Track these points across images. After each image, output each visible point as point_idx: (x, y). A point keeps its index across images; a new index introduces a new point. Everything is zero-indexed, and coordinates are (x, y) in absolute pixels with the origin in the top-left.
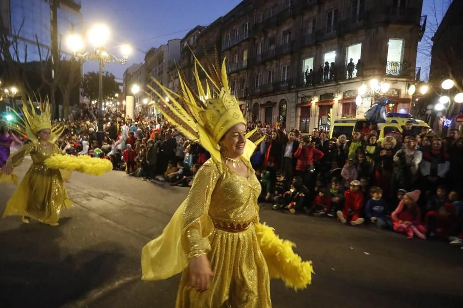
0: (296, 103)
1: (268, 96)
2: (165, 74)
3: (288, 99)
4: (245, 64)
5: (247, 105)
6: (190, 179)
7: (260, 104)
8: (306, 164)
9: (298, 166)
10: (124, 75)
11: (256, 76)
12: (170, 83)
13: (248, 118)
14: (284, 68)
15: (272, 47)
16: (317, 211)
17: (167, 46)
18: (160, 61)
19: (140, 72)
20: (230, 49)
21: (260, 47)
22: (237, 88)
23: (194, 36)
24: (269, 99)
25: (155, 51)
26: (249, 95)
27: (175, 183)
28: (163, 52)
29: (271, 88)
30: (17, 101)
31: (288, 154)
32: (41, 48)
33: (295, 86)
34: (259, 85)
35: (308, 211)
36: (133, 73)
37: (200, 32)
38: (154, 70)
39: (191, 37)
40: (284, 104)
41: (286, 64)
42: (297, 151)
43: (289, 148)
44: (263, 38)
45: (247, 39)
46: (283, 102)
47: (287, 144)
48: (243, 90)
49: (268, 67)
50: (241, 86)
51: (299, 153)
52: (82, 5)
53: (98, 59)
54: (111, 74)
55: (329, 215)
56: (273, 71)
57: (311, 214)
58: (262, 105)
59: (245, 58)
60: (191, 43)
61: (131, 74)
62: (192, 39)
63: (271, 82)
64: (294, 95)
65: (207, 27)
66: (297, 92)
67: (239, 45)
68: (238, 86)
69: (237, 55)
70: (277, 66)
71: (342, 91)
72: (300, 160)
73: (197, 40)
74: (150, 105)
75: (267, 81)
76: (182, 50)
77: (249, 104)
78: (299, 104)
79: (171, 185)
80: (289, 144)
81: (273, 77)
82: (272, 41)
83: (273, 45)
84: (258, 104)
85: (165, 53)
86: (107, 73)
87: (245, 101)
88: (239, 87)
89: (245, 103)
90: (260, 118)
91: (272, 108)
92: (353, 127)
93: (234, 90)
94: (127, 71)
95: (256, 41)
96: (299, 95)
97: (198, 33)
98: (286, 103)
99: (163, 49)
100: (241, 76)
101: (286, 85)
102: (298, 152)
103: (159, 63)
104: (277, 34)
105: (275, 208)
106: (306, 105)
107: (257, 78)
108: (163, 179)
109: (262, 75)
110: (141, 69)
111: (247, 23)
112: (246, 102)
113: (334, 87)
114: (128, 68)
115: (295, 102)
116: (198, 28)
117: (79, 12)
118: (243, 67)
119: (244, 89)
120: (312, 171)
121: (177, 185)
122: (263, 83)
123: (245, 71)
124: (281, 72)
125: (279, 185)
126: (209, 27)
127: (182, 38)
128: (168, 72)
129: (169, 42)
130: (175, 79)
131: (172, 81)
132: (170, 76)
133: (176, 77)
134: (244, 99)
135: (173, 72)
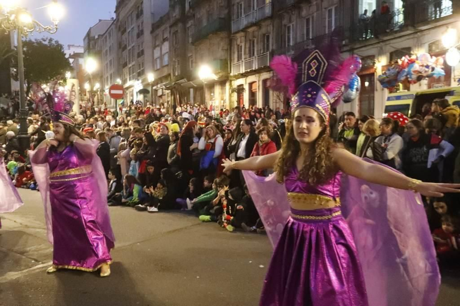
2: (147, 36)
4: (268, 11)
10: (84, 39)
11: (287, 29)
12: (156, 49)
13: (278, 101)
14: (330, 11)
18: (139, 12)
19: (110, 33)
22: (258, 51)
33: (347, 41)
36: (99, 36)
41: (332, 5)
48: (267, 54)
49: (304, 13)
50: (264, 48)
53: (13, 28)
54: (57, 42)
56: (313, 17)
61: (96, 37)
68: (259, 48)
70: (318, 10)
71: (426, 43)
75: (303, 35)
81: (313, 27)
86: (51, 40)
88: (261, 50)
92: (408, 105)
93: (253, 55)
94: (88, 35)
103: (138, 17)
106: (368, 72)
107: (289, 33)
109: (295, 26)
110: (111, 29)
113: (412, 36)
114: (90, 28)
118: (267, 15)
119: (269, 53)
123: (269, 22)
124: (325, 18)
128: (152, 32)
130: (162, 43)
131: (158, 46)
132: (155, 37)
133: (165, 40)
134: (269, 69)
135: (159, 31)
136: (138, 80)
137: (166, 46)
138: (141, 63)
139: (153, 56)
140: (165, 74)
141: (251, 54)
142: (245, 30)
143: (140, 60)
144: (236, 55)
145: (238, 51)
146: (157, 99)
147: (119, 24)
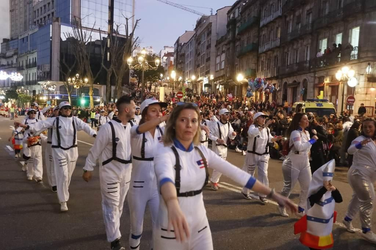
1: (294, 76)
3: (308, 79)
4: (278, 42)
11: (287, 55)
12: (218, 57)
14: (307, 48)
15: (299, 26)
17: (216, 16)
18: (209, 32)
19: (191, 43)
20: (266, 26)
21: (291, 26)
23: (239, 8)
24: (295, 78)
28: (212, 22)
29: (295, 68)
36: (184, 43)
37: (244, 4)
38: (203, 43)
41: (309, 44)
45: (281, 17)
46: (305, 81)
49: (295, 47)
50: (275, 65)
58: (290, 85)
59: (278, 35)
60: (236, 15)
61: (183, 44)
62: (237, 10)
63: (298, 62)
64: (312, 75)
66: (315, 72)
67: (274, 22)
68: (273, 65)
69: (273, 32)
70: (301, 46)
74: (199, 81)
75: (294, 60)
77: (280, 84)
78: (316, 84)
81: (299, 56)
82: (299, 20)
83: (300, 24)
84: (287, 84)
85: (213, 25)
91: (297, 87)
94: (178, 41)
95: (287, 19)
96: (316, 75)
99: (212, 19)
100: (275, 54)
104: (302, 12)
106: (320, 86)
109: (290, 53)
112: (278, 81)
114: (179, 37)
115: (313, 82)
118: (277, 45)
122: (292, 62)
123: (278, 49)
124: (305, 51)
128: (216, 46)
129: (218, 11)
130: (222, 54)
131: (219, 55)
132: (218, 49)
133: (223, 52)
134: (276, 78)
135: (220, 46)
136: (206, 77)
137: (223, 56)
138: (208, 66)
139: (216, 62)
140: (222, 74)
141: (268, 68)
142: (265, 53)
143: (208, 64)
144: (260, 68)
145: (262, 65)
146: (216, 90)
147: (197, 37)
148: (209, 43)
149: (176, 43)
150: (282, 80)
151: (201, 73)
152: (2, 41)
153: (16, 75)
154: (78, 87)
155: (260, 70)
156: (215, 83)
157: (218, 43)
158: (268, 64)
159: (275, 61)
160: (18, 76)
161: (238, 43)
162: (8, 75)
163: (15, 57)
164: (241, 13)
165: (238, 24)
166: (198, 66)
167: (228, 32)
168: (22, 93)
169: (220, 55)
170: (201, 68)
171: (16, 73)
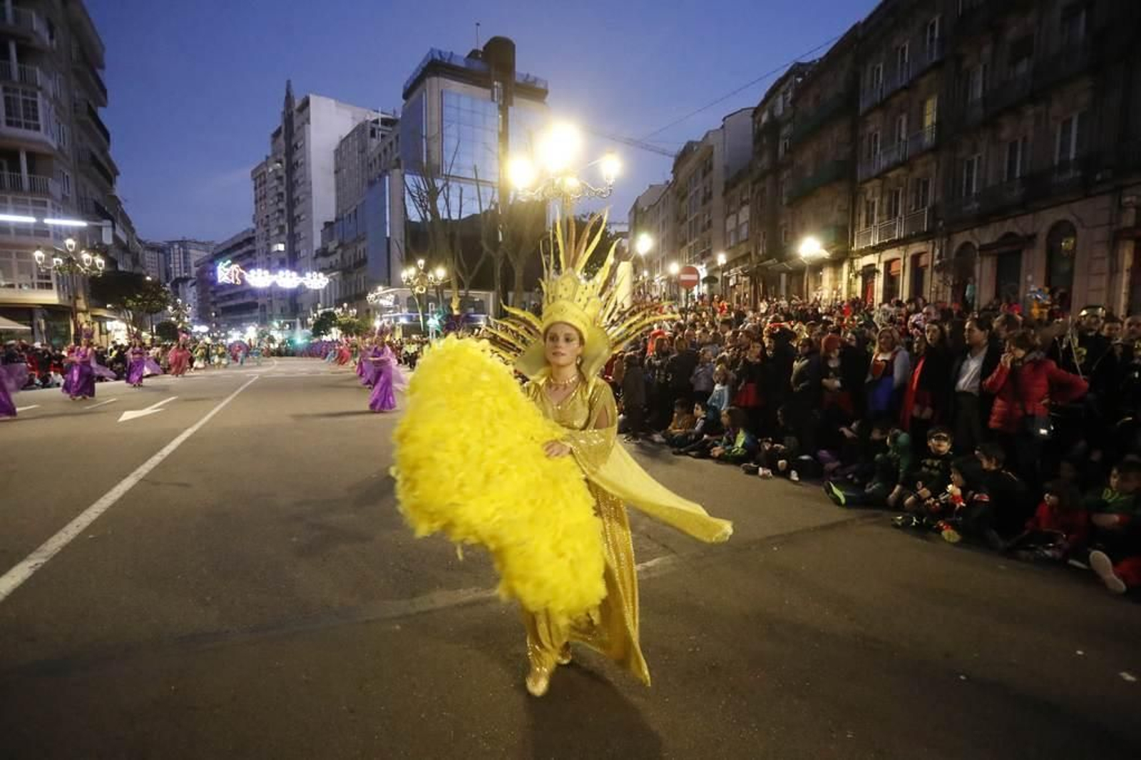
0: (1115, 227)
1: (1005, 219)
2: (717, 200)
3: (1079, 220)
4: (928, 139)
5: (937, 252)
6: (717, 442)
7: (977, 246)
8: (1020, 413)
9: (994, 418)
10: (630, 213)
11: (965, 166)
12: (730, 217)
13: (941, 289)
14: (1067, 122)
15: (1023, 68)
16: (1032, 546)
17: (722, 131)
18: (707, 168)
19: (664, 204)
20: (882, 105)
21: (979, 78)
22: (904, 208)
23: (785, 93)
24: (1009, 226)
25: (695, 148)
26: (941, 223)
27: (682, 450)
28: (711, 147)
29: (1017, 193)
30: (445, 291)
31: (966, 383)
32: (481, 188)
34: (974, 190)
35: (1001, 544)
36: (649, 207)
37: (799, 80)
38: (692, 193)
39: (777, 97)
40: (1067, 236)
41: (1075, 109)
42: (994, 375)
43: (973, 366)
44: (987, 51)
45: (938, 65)
46: (1060, 230)
47: (969, 356)
48: (924, 211)
49: (1006, 134)
50: (917, 203)
51: (1001, 382)
52: (550, 89)
55: (1072, 562)
56: (1025, 139)
57: (1010, 553)
58: (985, 249)
59: (930, 119)
60: (779, 111)
61: (646, 208)
62: (780, 99)
63: (1018, 174)
64: (1105, 201)
65: (820, 59)
66: (1118, 191)
67: (910, 87)
68: (908, 203)
69: (904, 119)
70: (1038, 122)
72: (1002, 399)
73: (791, 102)
75: (1002, 173)
76: (756, 132)
77: (944, 249)
78: (1127, 229)
79: (674, 453)
80: (972, 357)
82: (1022, 48)
83: (1025, 61)
84: (974, 247)
85: (715, 149)
87: (930, 241)
88: (911, 207)
89: (931, 246)
90: (977, 285)
91: (1019, 253)
93: (896, 214)
94: (635, 207)
95: (967, 63)
96: (1128, 199)
97: (796, 82)
98: (1073, 232)
99: (712, 140)
100: (918, 172)
101: (1072, 174)
102: (998, 376)
103: (705, 174)
104: (1039, 23)
105: (899, 523)
107: (970, 171)
108: (663, 440)
109: (983, 158)
110: (665, 196)
111: (937, 19)
112: (934, 244)
115: (1110, 224)
116: (797, 69)
117: (544, 103)
118: (924, 147)
119: (926, 209)
120: (1043, 431)
121: (686, 454)
122: (990, 182)
123: (930, 157)
125: (931, 467)
126: (824, 61)
127: (756, 104)
128: (725, 194)
129: (727, 119)
130: (739, 209)
131: (733, 213)
132: (729, 202)
133: (743, 203)
134: (925, 236)
135: (735, 192)
136: (702, 264)
137: (745, 215)
138: (707, 241)
139: (725, 229)
140: (742, 253)
141: (892, 213)
142: (881, 175)
143: (705, 235)
144: (863, 218)
145: (868, 211)
146: (728, 290)
147: (677, 187)
148: (708, 190)
149: (632, 210)
150: (950, 241)
151: (690, 257)
152: (322, 227)
153: (315, 278)
154: (422, 289)
155: (863, 225)
156: (725, 274)
157: (730, 185)
158: (890, 204)
159: (917, 192)
160: (318, 278)
161: (785, 175)
162: (299, 278)
163: (340, 251)
164: (793, 102)
165: (785, 131)
166: (684, 243)
167: (758, 154)
168: (344, 316)
169: (736, 213)
170: (691, 247)
171: (315, 273)
